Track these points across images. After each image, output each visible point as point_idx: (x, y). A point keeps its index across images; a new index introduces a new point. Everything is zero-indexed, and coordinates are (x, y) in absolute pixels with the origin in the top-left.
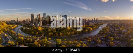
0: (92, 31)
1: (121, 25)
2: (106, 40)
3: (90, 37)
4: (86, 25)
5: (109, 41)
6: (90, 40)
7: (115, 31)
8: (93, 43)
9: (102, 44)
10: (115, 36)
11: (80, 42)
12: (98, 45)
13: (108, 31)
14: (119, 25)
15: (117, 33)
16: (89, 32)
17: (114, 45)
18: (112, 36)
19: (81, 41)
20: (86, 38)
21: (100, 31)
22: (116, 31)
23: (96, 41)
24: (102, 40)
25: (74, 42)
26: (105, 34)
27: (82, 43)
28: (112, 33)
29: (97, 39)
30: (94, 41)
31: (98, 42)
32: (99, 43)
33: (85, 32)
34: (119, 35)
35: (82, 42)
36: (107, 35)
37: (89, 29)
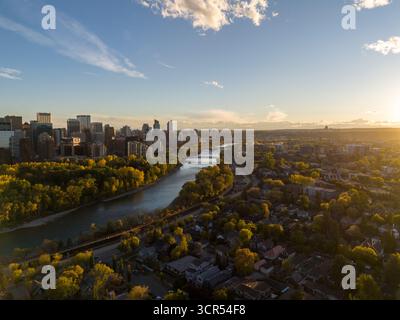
0: (145, 188)
1: (298, 156)
2: (215, 235)
3: (131, 224)
4: (111, 158)
5: (232, 241)
6: (137, 240)
7: (261, 186)
8: (151, 252)
9: (198, 260)
10: (262, 217)
11: (81, 255)
12: (174, 265)
13: (224, 186)
14: (286, 157)
15: (275, 202)
16: (130, 193)
17: (257, 267)
18: (245, 215)
19: (83, 250)
20: (110, 231)
21: (188, 188)
22: (271, 187)
23: (166, 239)
24: (196, 237)
26: (213, 200)
27: (89, 265)
28: (245, 196)
29: (172, 230)
30: (153, 241)
31: (174, 246)
32: (183, 254)
33: (107, 196)
34: (284, 209)
35: (89, 254)
36: (223, 209)
37: (129, 177)
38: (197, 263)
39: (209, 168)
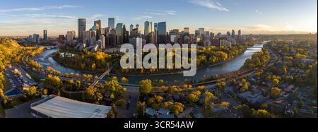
0: (228, 61)
1: (299, 46)
2: (262, 82)
3: (222, 76)
4: (213, 47)
5: (269, 85)
6: (224, 84)
7: (282, 60)
8: (231, 89)
9: (253, 93)
10: (283, 74)
11: (199, 87)
12: (241, 95)
13: (265, 61)
14: (294, 47)
15: (289, 67)
16: (221, 63)
17: (281, 94)
18: (275, 73)
19: (201, 85)
20: (212, 79)
21: (248, 62)
22: (287, 60)
23: (238, 84)
24: (252, 83)
25: (183, 88)
26: (260, 67)
27: (203, 91)
28: (275, 65)
29: (241, 80)
30: (232, 84)
31: (241, 87)
32: (246, 90)
33: (211, 64)
34: (293, 69)
35: (203, 87)
36: (265, 71)
37: (221, 56)
38: (253, 94)
39: (258, 52)
